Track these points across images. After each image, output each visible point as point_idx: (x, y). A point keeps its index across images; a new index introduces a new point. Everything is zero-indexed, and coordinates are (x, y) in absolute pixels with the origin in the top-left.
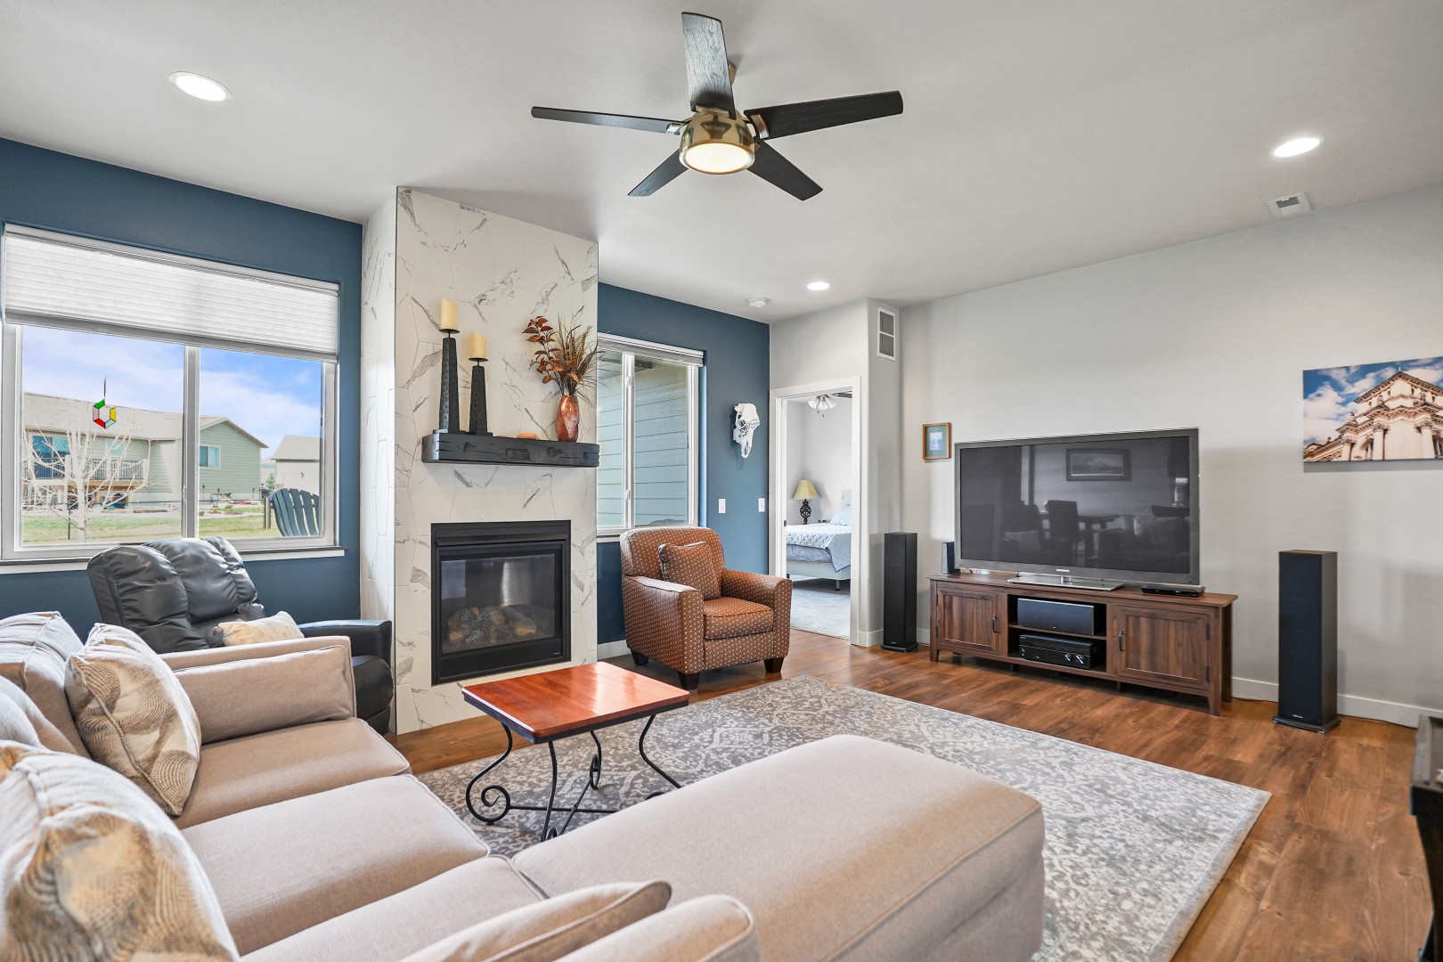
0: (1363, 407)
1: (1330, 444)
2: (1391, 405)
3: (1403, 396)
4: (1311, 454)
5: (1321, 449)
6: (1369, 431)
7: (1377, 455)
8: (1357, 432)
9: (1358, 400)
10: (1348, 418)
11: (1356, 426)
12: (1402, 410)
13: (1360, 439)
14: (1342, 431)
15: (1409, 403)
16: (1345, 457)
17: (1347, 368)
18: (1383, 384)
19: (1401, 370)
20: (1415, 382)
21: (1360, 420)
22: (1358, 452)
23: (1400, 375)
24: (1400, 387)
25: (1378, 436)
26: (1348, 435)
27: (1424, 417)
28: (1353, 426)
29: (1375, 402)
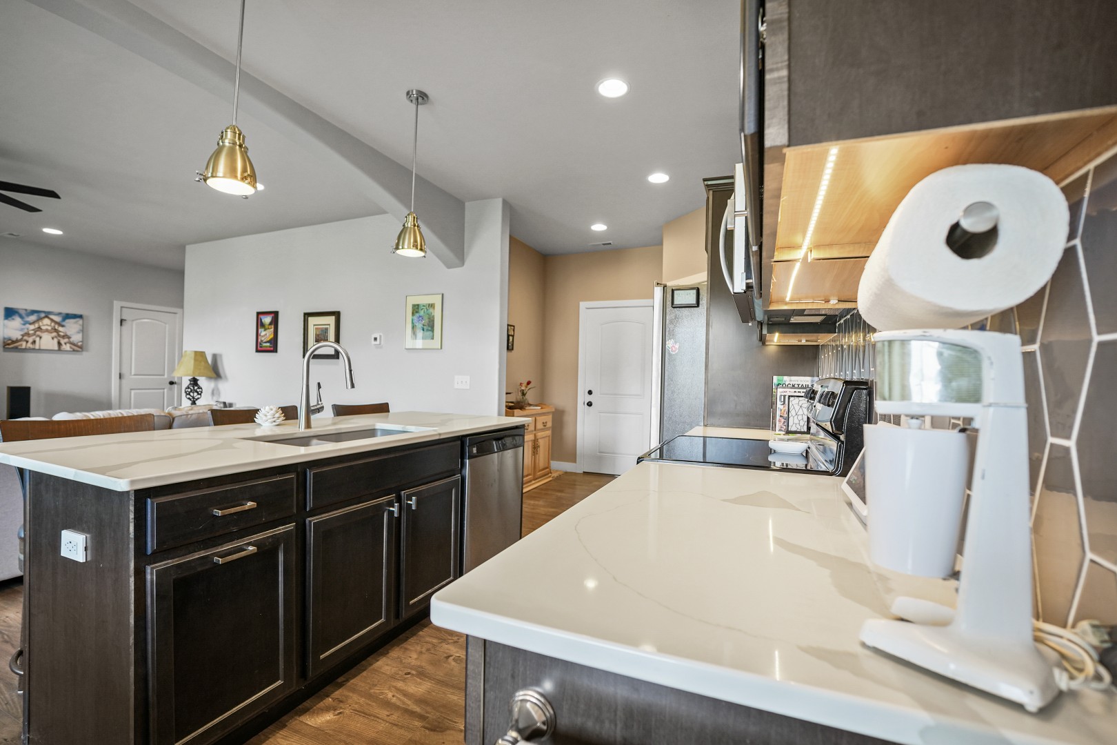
0: (32, 327)
1: (17, 341)
2: (43, 328)
3: (47, 325)
4: (9, 344)
5: (14, 342)
6: (34, 337)
7: (37, 347)
8: (29, 337)
9: (30, 324)
10: (26, 331)
11: (29, 334)
12: (47, 331)
13: (31, 340)
14: (23, 336)
15: (49, 328)
16: (24, 347)
17: (26, 310)
18: (40, 319)
19: (47, 315)
20: (52, 320)
21: (31, 332)
22: (29, 345)
23: (46, 317)
24: (46, 321)
25: (38, 339)
26: (25, 338)
27: (55, 334)
28: (28, 334)
29: (37, 325)
